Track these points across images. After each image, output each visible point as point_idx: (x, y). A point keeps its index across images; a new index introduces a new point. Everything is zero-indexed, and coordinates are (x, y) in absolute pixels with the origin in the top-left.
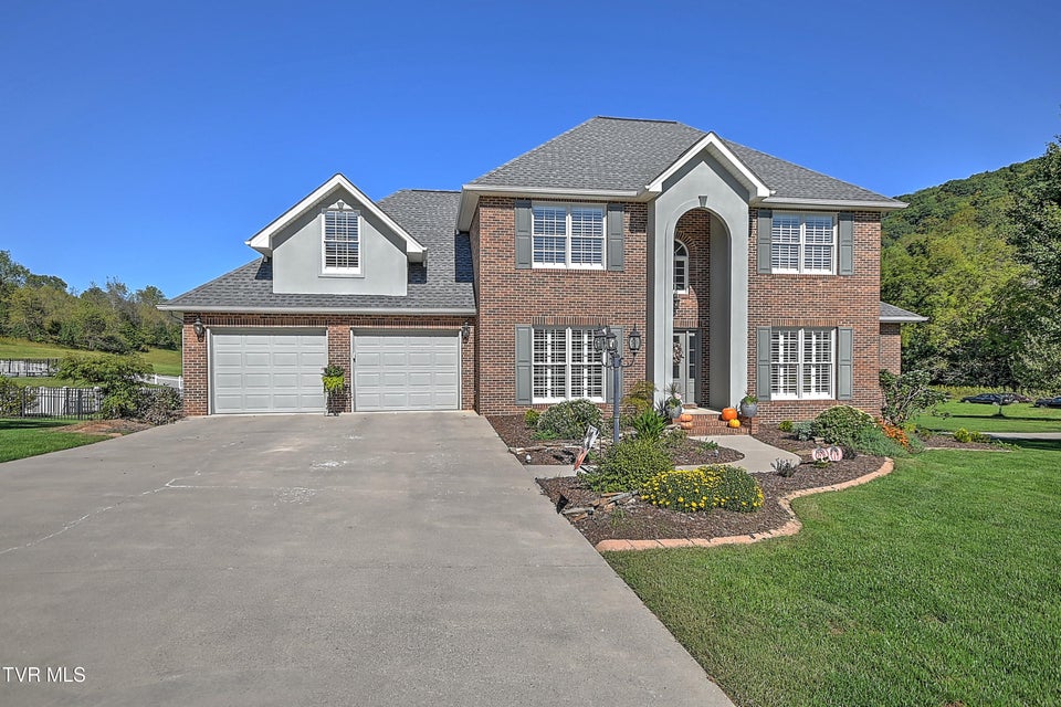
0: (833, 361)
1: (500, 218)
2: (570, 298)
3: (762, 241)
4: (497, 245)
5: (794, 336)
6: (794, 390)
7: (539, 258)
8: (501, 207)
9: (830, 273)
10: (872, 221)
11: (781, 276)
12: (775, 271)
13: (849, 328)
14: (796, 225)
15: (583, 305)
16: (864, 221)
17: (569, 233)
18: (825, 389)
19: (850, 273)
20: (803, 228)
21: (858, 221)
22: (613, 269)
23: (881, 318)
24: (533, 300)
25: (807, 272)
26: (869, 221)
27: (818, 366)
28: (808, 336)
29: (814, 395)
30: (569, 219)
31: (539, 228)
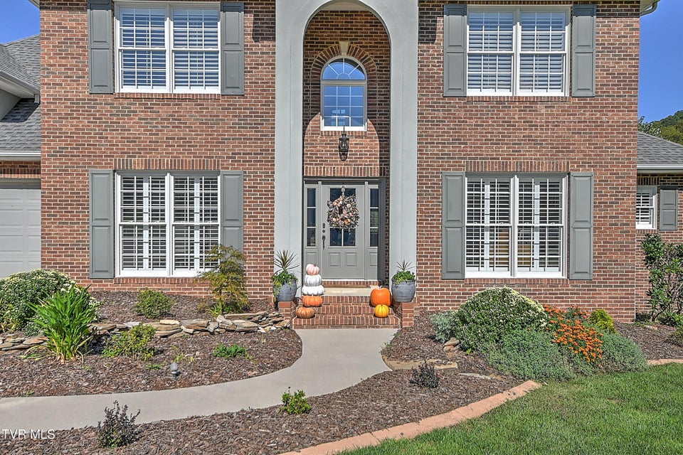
0: (564, 223)
1: (68, 24)
2: (167, 133)
3: (452, 49)
4: (64, 62)
5: (505, 186)
6: (505, 263)
7: (128, 81)
8: (69, 9)
9: (562, 94)
10: (626, 16)
11: (480, 100)
12: (471, 93)
13: (588, 173)
14: (508, 25)
15: (186, 143)
16: (614, 15)
17: (169, 45)
18: (554, 263)
19: (590, 94)
20: (518, 30)
21: (603, 16)
22: (230, 92)
23: (639, 166)
24: (115, 136)
25: (522, 93)
26: (621, 15)
27: (542, 229)
28: (526, 186)
29: (537, 273)
30: (169, 26)
31: (127, 38)
